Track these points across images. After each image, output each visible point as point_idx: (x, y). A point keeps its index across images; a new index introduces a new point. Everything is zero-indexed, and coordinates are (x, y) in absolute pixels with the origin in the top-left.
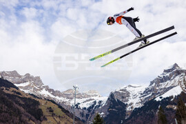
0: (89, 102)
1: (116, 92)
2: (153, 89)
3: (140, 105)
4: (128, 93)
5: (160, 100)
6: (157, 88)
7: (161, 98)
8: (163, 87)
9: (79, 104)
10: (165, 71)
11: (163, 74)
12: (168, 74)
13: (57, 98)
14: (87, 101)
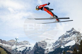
0: (23, 48)
1: (39, 42)
2: (60, 41)
3: (53, 50)
4: (46, 43)
5: (64, 47)
6: (62, 41)
7: (64, 46)
8: (65, 40)
9: (17, 48)
10: (67, 32)
11: (66, 33)
12: (69, 34)
13: (4, 44)
14: (22, 47)
